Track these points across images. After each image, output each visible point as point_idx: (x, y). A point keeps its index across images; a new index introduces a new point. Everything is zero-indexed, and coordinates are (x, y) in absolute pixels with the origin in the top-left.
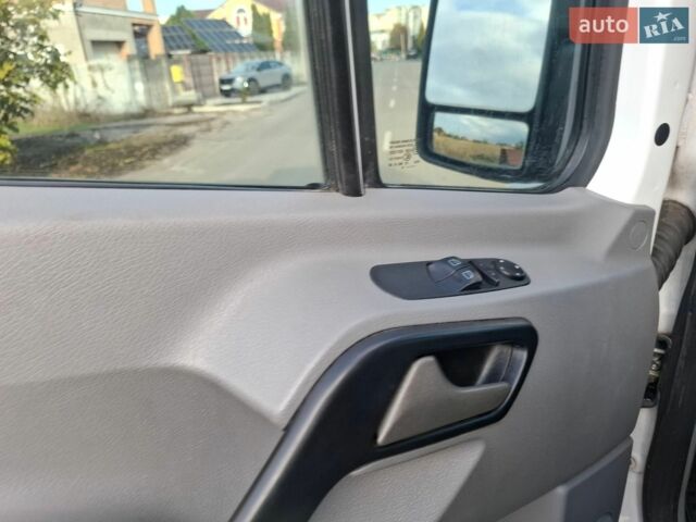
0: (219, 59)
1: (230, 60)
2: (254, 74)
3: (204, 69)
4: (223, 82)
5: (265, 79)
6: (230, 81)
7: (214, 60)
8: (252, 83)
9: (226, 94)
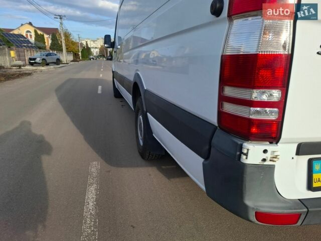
0: (27, 51)
1: (32, 51)
2: (44, 57)
3: (22, 54)
4: (30, 59)
5: (49, 60)
6: (34, 59)
7: (25, 51)
8: (44, 61)
9: (32, 64)
